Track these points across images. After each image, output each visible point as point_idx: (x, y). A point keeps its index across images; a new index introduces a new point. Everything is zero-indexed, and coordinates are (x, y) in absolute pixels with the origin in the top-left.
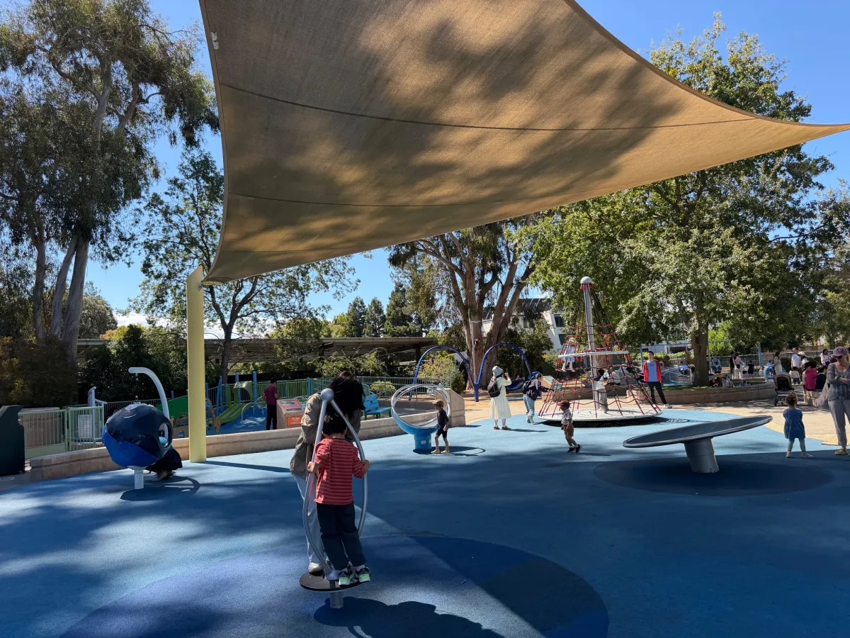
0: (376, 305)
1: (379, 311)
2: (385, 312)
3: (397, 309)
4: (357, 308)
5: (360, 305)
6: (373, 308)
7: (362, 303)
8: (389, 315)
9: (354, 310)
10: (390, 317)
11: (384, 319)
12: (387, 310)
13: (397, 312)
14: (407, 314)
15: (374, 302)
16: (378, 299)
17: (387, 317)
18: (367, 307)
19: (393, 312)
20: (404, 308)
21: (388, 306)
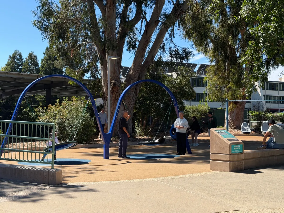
0: (32, 58)
1: (35, 63)
2: (40, 65)
3: (50, 62)
4: (16, 60)
5: (19, 58)
6: (30, 61)
7: (20, 56)
8: (42, 67)
9: (12, 61)
10: (43, 69)
11: (38, 70)
12: (41, 63)
13: (50, 65)
14: (59, 67)
15: (30, 55)
16: (34, 54)
17: (41, 69)
18: (24, 60)
19: (46, 64)
20: (56, 61)
21: (42, 60)
